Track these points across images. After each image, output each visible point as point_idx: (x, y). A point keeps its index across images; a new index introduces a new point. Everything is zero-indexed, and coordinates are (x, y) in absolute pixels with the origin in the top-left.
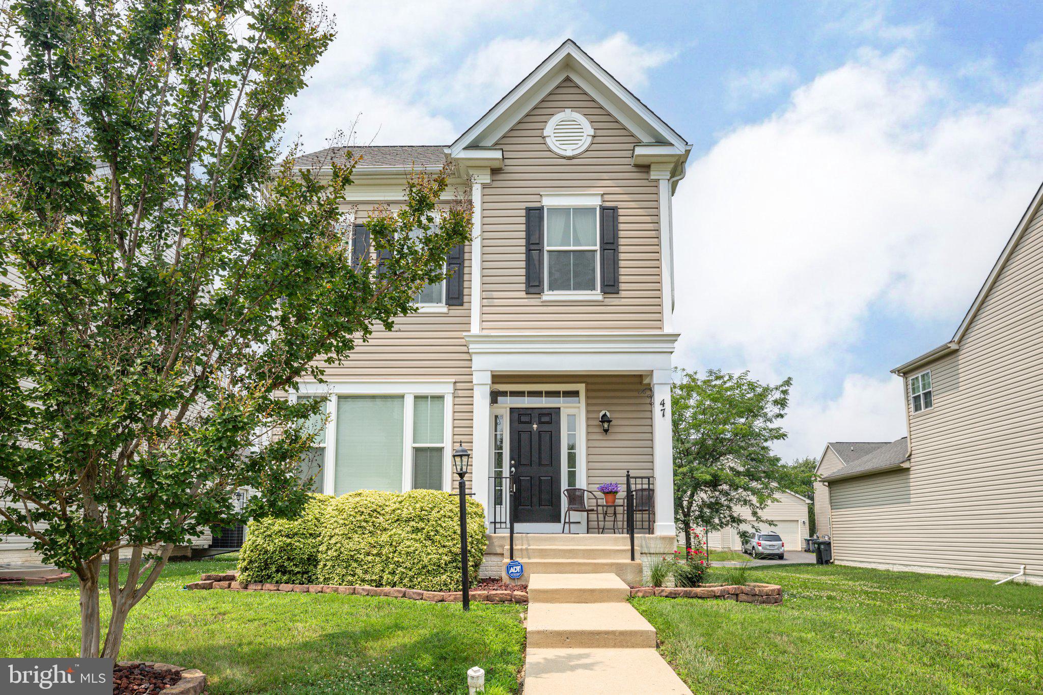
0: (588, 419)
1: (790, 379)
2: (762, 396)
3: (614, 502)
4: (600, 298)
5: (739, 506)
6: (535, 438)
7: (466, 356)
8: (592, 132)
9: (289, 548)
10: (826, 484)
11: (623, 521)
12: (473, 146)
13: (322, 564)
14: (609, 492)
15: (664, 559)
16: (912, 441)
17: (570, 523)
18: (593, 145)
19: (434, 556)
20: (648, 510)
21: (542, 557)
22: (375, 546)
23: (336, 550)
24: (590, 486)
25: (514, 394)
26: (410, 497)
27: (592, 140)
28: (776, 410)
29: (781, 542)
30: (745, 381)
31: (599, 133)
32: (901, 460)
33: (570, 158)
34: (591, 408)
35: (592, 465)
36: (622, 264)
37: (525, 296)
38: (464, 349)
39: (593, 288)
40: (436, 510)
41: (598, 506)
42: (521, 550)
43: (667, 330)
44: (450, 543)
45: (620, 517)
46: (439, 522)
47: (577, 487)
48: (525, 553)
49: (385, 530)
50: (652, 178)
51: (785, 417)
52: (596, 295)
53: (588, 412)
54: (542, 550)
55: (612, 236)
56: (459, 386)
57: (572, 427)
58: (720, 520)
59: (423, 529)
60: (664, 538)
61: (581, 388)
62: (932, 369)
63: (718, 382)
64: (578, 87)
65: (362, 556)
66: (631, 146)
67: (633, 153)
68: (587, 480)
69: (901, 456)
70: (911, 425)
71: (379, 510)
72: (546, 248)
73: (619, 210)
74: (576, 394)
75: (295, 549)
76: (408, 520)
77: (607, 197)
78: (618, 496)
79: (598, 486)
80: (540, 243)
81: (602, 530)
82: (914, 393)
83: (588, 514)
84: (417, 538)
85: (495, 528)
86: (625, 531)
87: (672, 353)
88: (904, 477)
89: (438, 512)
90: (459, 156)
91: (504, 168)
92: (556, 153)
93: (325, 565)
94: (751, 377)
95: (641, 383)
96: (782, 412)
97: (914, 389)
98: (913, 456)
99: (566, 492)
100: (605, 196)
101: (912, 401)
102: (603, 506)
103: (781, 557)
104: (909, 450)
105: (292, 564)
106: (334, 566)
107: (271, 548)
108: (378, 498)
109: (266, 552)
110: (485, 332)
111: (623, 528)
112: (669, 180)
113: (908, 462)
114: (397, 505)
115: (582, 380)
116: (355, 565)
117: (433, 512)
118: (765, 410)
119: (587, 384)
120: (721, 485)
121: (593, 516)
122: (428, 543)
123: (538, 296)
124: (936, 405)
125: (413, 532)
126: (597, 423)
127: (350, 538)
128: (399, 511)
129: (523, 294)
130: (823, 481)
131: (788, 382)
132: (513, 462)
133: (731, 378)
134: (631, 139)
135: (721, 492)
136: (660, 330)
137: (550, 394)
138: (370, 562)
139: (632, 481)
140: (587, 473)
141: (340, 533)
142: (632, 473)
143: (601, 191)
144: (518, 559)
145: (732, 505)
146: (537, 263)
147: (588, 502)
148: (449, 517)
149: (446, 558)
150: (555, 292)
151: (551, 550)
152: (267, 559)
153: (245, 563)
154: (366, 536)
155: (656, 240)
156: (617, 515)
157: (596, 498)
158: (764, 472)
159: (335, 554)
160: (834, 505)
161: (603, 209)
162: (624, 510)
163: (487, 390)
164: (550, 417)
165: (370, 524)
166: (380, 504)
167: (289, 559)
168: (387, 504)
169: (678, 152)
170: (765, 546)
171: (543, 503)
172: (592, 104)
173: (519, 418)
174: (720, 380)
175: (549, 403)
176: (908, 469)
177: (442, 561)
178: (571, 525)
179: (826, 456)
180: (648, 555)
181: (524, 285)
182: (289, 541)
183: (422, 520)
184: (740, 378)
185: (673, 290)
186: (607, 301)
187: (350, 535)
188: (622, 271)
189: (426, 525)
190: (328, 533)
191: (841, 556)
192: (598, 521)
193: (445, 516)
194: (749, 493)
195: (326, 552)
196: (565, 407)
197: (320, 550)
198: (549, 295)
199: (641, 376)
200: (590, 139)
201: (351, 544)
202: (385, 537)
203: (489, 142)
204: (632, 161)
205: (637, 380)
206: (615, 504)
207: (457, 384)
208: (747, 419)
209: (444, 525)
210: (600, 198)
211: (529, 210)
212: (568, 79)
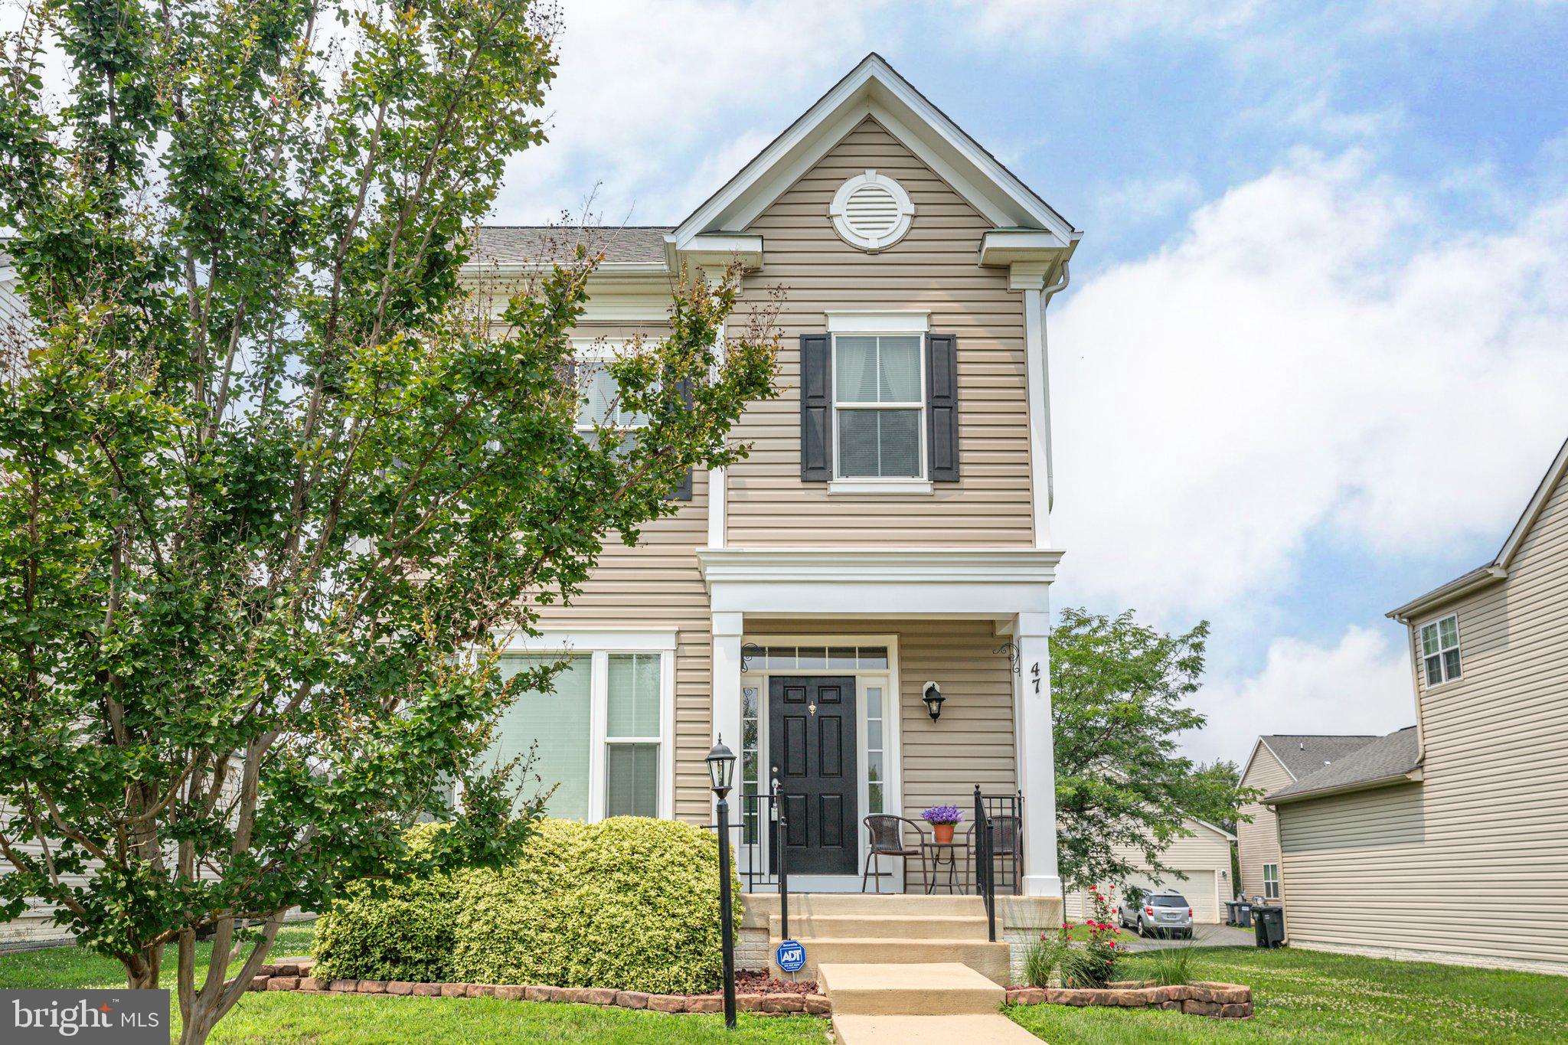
0: (903, 695)
1: (1205, 623)
2: (1158, 654)
3: (951, 838)
4: (927, 489)
5: (1122, 846)
6: (813, 727)
7: (699, 588)
8: (911, 210)
9: (406, 918)
10: (1273, 808)
11: (968, 872)
12: (713, 231)
13: (462, 945)
14: (943, 821)
15: (1044, 938)
16: (1427, 734)
17: (877, 874)
18: (913, 231)
19: (658, 932)
20: (1013, 853)
21: (835, 935)
22: (553, 916)
23: (488, 922)
24: (909, 811)
25: (776, 651)
26: (611, 829)
27: (912, 223)
28: (1184, 678)
29: (1187, 909)
30: (1128, 627)
31: (924, 210)
32: (1407, 768)
33: (874, 252)
34: (908, 677)
35: (912, 775)
36: (964, 431)
37: (801, 486)
38: (695, 575)
39: (915, 472)
40: (658, 852)
41: (923, 845)
42: (800, 921)
43: (1042, 544)
44: (685, 911)
45: (961, 865)
46: (665, 874)
47: (885, 813)
48: (805, 927)
49: (570, 886)
50: (1013, 286)
51: (1200, 690)
52: (921, 484)
53: (902, 683)
54: (836, 921)
55: (946, 385)
56: (685, 637)
57: (875, 709)
58: (1091, 870)
59: (637, 884)
60: (1041, 903)
61: (891, 642)
62: (1460, 611)
63: (1083, 631)
64: (887, 133)
65: (532, 933)
66: (979, 233)
67: (981, 245)
68: (903, 801)
69: (1405, 760)
70: (1424, 708)
71: (557, 852)
72: (837, 404)
73: (959, 341)
74: (882, 652)
75: (416, 920)
76: (610, 870)
77: (937, 319)
78: (958, 828)
79: (923, 811)
80: (824, 395)
81: (931, 888)
82: (1427, 653)
83: (905, 859)
84: (627, 900)
85: (751, 884)
86: (974, 888)
87: (1049, 583)
88: (1412, 797)
89: (662, 855)
90: (689, 248)
91: (763, 267)
92: (850, 245)
93: (468, 948)
94: (1139, 622)
95: (992, 634)
96: (1194, 682)
97: (1427, 646)
98: (1427, 761)
99: (867, 822)
100: (934, 317)
101: (1424, 667)
102: (931, 846)
103: (1185, 934)
104: (1421, 751)
105: (409, 946)
106: (483, 951)
107: (374, 919)
108: (554, 831)
109: (365, 925)
110: (734, 547)
111: (967, 885)
112: (1041, 291)
113: (1419, 772)
114: (589, 844)
115: (894, 628)
116: (520, 948)
117: (653, 856)
118: (1166, 679)
119: (901, 635)
120: (1090, 809)
121: (915, 864)
122: (646, 909)
123: (822, 485)
124: (1467, 674)
125: (619, 890)
126: (919, 702)
127: (510, 901)
128: (594, 854)
129: (797, 482)
130: (1267, 803)
131: (1202, 629)
132: (775, 769)
133: (1103, 623)
134: (976, 222)
135: (1090, 819)
136: (1029, 545)
137: (837, 652)
138: (545, 944)
139: (986, 802)
140: (903, 788)
141: (494, 892)
142: (985, 789)
143: (927, 308)
144: (793, 938)
145: (1110, 843)
146: (819, 429)
147: (909, 839)
148: (681, 865)
149: (677, 935)
150: (851, 479)
151: (850, 921)
152: (367, 937)
153: (326, 946)
154: (538, 897)
155: (1021, 391)
156: (956, 862)
157: (920, 832)
158: (1165, 786)
159: (486, 929)
160: (1287, 843)
161: (931, 338)
162: (969, 853)
163: (736, 645)
164: (840, 691)
165: (545, 876)
166: (559, 841)
167: (404, 938)
168: (571, 841)
169: (1059, 245)
170: (1156, 915)
171: (827, 840)
172: (911, 162)
173: (785, 694)
174: (1085, 625)
175: (837, 667)
176: (1419, 784)
177: (671, 941)
178: (880, 878)
179: (1258, 758)
180: (1021, 932)
181: (799, 467)
182: (405, 905)
183: (634, 869)
184: (1119, 622)
185: (1050, 476)
186: (941, 495)
187: (510, 896)
188: (964, 444)
189: (642, 878)
190: (473, 893)
191: (1301, 935)
192: (925, 872)
193: (673, 863)
194: (1140, 821)
195: (469, 926)
196: (863, 676)
197: (459, 921)
198: (840, 484)
199: (992, 622)
200: (907, 221)
201: (513, 912)
202: (569, 900)
203: (738, 225)
204: (981, 259)
205: (987, 629)
206: (954, 842)
207: (683, 635)
208: (1134, 693)
209: (672, 878)
210: (924, 321)
211: (805, 339)
212: (869, 120)
